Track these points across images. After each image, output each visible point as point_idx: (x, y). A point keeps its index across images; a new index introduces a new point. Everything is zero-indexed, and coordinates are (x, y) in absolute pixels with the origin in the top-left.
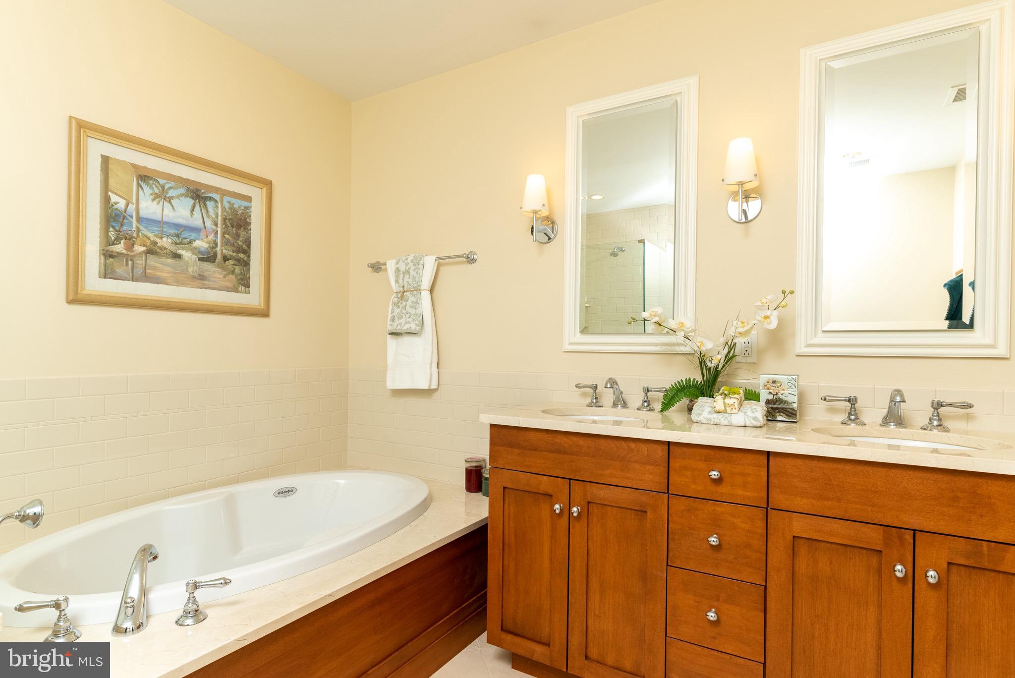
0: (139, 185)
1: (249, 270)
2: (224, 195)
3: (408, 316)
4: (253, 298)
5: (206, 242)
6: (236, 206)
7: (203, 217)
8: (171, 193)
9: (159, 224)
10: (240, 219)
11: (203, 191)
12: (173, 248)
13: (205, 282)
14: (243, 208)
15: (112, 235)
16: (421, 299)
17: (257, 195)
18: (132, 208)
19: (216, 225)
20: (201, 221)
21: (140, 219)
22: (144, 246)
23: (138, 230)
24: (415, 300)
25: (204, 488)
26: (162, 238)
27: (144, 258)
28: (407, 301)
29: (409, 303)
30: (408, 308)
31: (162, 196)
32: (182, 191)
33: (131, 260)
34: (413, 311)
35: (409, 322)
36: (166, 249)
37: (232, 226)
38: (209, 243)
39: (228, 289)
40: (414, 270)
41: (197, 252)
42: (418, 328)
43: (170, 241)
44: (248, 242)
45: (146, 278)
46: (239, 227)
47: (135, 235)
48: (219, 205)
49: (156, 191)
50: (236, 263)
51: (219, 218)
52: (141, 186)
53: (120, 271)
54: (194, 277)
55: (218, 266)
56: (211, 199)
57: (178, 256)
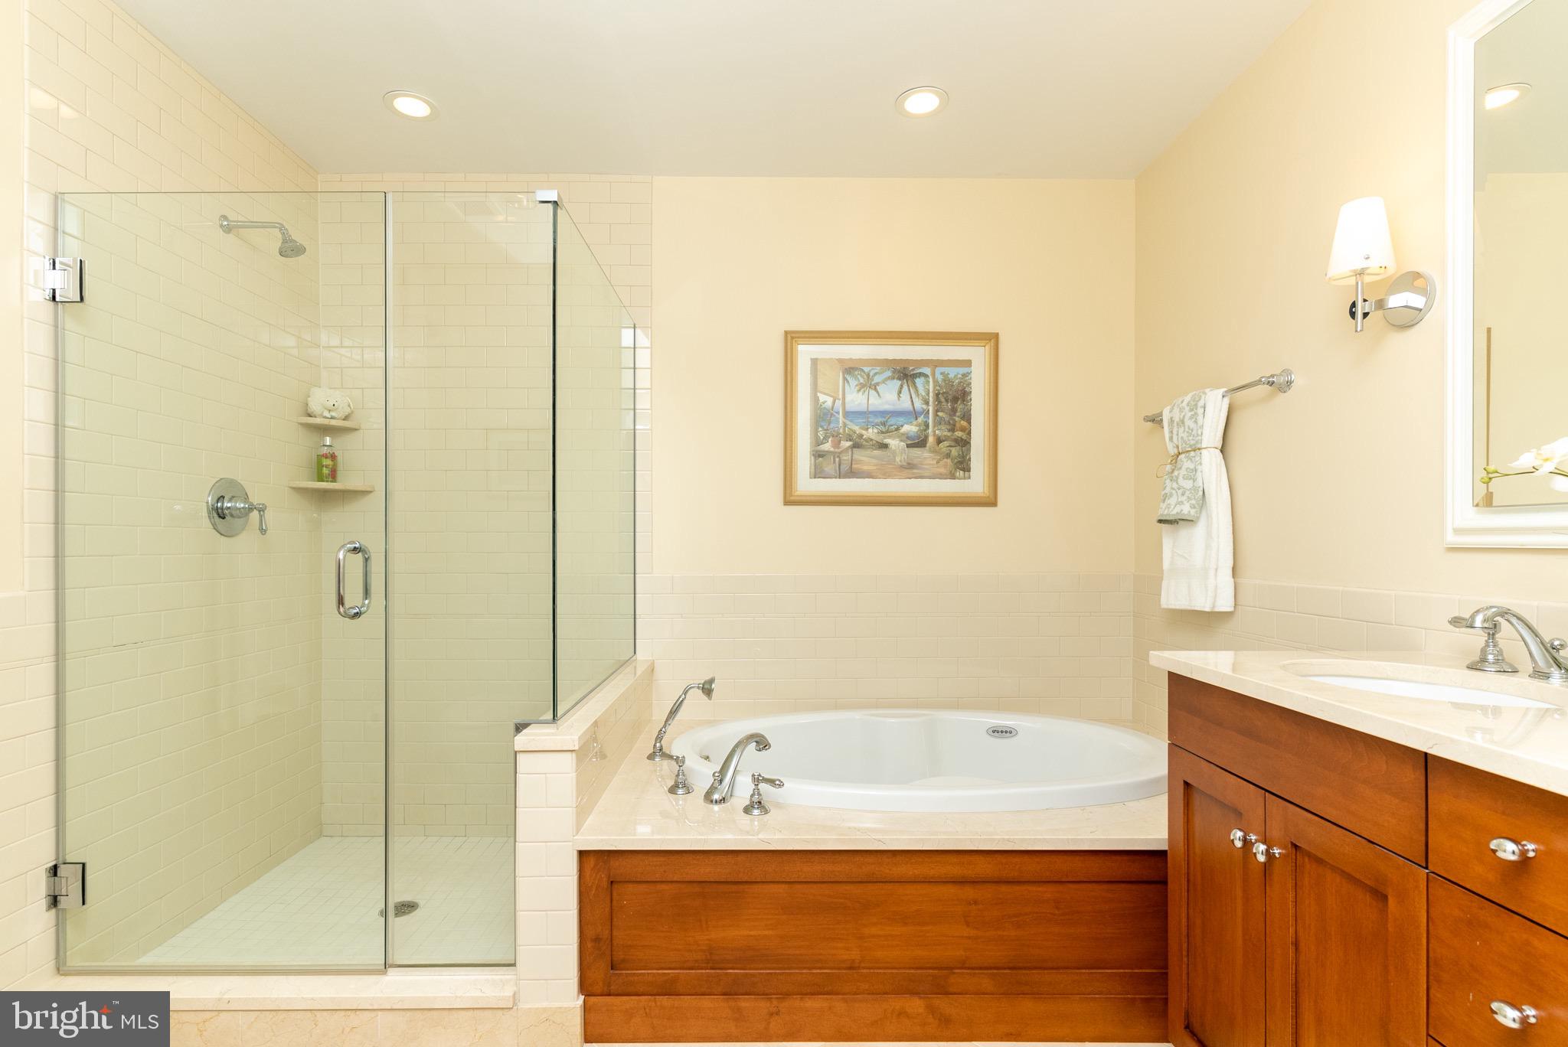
0: (845, 379)
1: (969, 450)
2: (936, 366)
3: (1180, 492)
4: (975, 483)
5: (916, 426)
6: (951, 376)
7: (911, 397)
8: (877, 379)
9: (865, 416)
10: (957, 391)
11: (911, 368)
12: (879, 438)
13: (915, 471)
14: (960, 376)
15: (821, 436)
16: (1201, 464)
17: (977, 356)
18: (839, 403)
19: (927, 403)
20: (910, 402)
21: (847, 414)
22: (850, 440)
23: (845, 425)
24: (1192, 466)
25: (917, 706)
26: (867, 429)
27: (850, 453)
28: (1180, 468)
29: (1183, 472)
30: (1181, 480)
31: (869, 385)
32: (889, 373)
33: (838, 457)
34: (1188, 484)
35: (1182, 503)
36: (872, 440)
37: (947, 401)
38: (919, 425)
39: (941, 477)
40: (1191, 418)
41: (904, 438)
42: (1193, 512)
43: (876, 431)
44: (967, 417)
45: (852, 473)
46: (955, 400)
47: (841, 431)
48: (931, 380)
49: (862, 381)
50: (953, 444)
51: (931, 394)
52: (848, 382)
53: (829, 468)
54: (902, 466)
55: (931, 451)
56: (921, 375)
57: (885, 446)
